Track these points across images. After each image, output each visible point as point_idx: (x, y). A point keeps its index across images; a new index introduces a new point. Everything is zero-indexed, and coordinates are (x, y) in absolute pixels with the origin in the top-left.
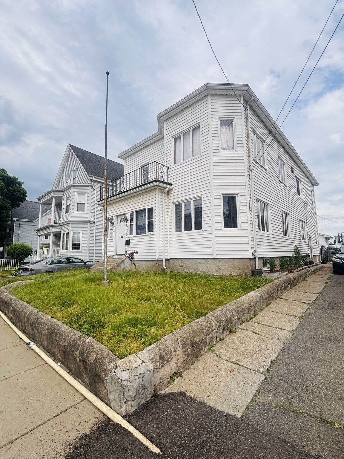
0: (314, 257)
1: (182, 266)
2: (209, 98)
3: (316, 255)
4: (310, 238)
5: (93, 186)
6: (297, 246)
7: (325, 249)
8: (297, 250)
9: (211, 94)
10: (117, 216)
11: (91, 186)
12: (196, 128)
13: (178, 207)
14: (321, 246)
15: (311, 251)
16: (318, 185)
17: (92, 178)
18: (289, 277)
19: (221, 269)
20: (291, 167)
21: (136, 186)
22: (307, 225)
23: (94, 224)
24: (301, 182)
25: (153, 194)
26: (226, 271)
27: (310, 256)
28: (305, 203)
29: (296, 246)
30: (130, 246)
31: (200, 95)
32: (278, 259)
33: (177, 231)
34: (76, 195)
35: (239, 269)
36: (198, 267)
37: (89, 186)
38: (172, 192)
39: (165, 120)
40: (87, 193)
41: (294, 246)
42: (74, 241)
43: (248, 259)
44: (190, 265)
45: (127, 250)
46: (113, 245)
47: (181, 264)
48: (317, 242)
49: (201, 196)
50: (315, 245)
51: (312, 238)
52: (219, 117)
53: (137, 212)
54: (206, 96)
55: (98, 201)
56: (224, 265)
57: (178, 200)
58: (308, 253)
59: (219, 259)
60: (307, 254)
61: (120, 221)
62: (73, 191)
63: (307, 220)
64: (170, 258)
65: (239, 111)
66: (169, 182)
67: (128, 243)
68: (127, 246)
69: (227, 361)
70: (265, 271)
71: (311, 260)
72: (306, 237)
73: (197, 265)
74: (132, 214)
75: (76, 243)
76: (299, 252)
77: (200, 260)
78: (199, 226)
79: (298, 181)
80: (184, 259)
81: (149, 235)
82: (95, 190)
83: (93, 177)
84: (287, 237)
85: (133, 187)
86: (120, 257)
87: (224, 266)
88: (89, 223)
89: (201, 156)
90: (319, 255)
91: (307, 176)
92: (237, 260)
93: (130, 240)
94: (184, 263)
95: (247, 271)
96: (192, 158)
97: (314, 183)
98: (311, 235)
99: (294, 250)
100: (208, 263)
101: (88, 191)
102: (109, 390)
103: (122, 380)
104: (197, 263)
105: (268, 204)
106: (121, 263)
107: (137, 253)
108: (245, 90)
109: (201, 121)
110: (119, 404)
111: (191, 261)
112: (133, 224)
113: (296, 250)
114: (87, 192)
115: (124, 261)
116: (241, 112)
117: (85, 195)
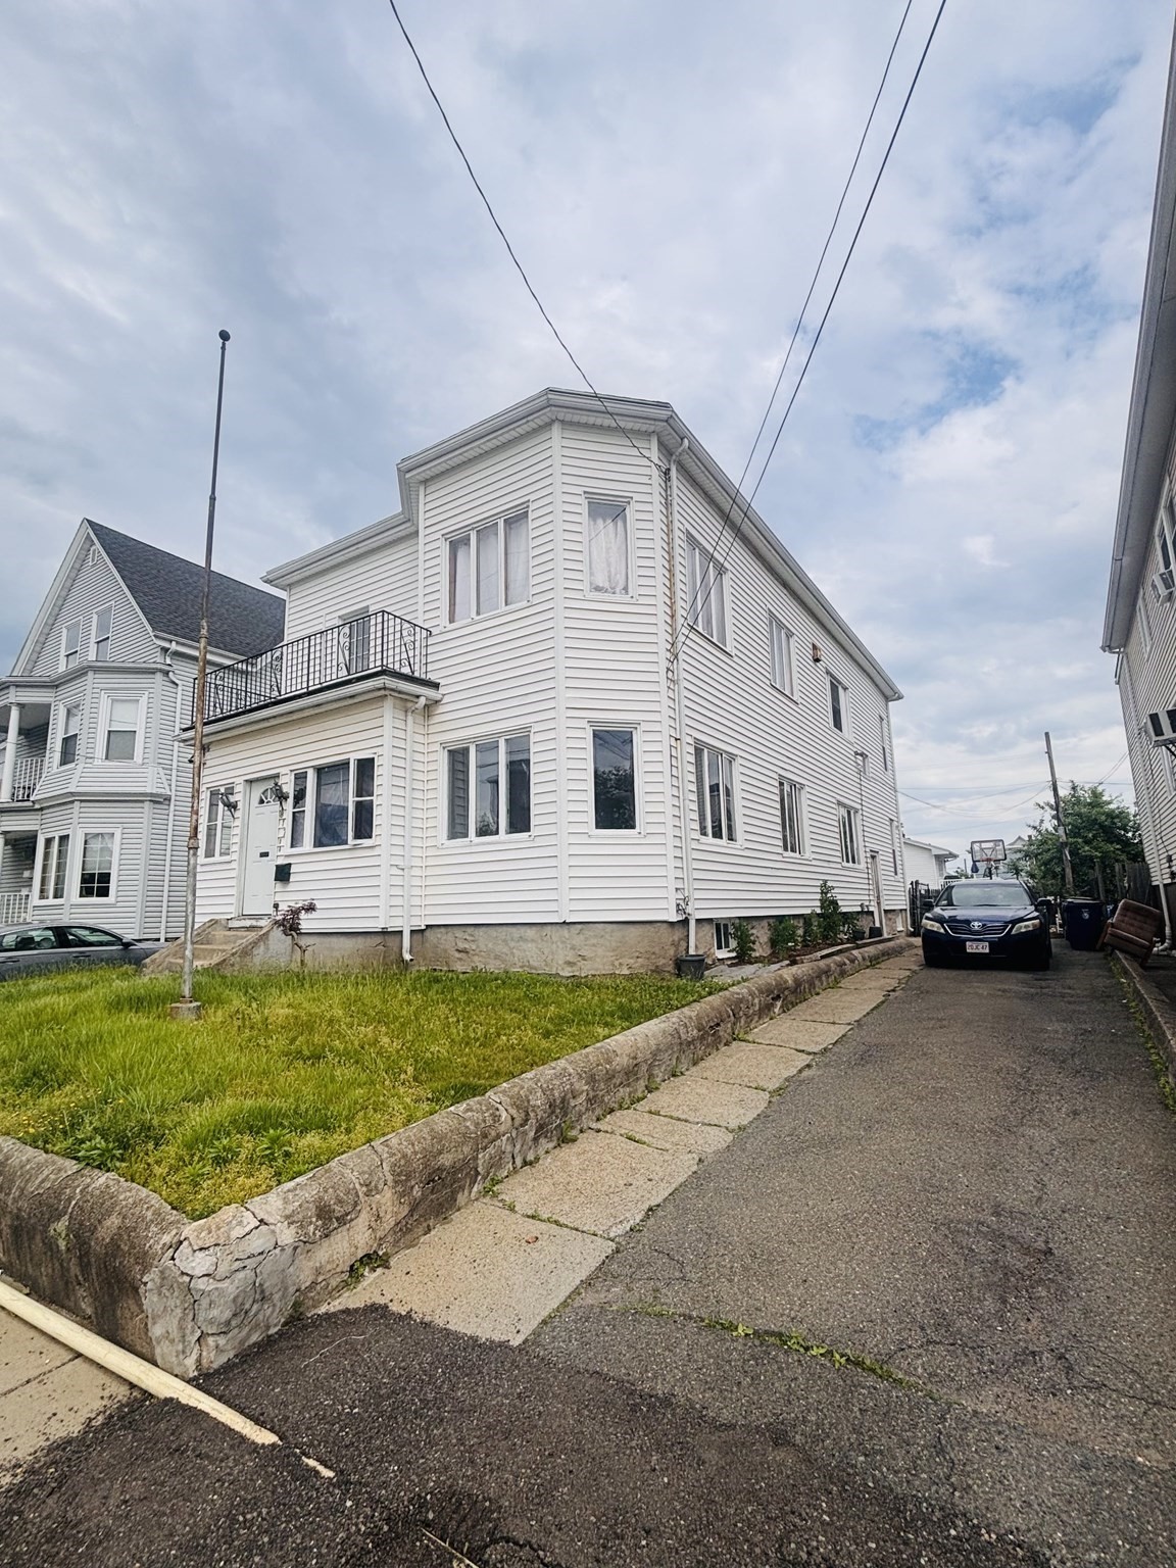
0: (890, 916)
1: (465, 951)
2: (556, 430)
3: (894, 910)
4: (873, 857)
5: (171, 673)
6: (829, 884)
7: (923, 892)
8: (829, 895)
9: (562, 422)
10: (250, 782)
11: (161, 671)
12: (516, 519)
13: (458, 758)
14: (912, 883)
15: (878, 897)
16: (900, 698)
17: (167, 645)
18: (781, 976)
19: (584, 958)
20: (814, 645)
21: (319, 686)
22: (865, 818)
23: (166, 807)
24: (845, 689)
25: (377, 713)
26: (599, 961)
27: (872, 913)
28: (856, 753)
29: (826, 881)
30: (291, 887)
31: (528, 421)
32: (765, 923)
33: (453, 835)
34: (105, 702)
35: (637, 954)
36: (514, 951)
37: (154, 673)
38: (441, 709)
39: (421, 482)
40: (145, 697)
41: (819, 883)
42: (87, 866)
43: (665, 925)
44: (490, 945)
45: (278, 898)
46: (233, 882)
47: (461, 945)
48: (899, 871)
49: (527, 729)
50: (892, 879)
51: (882, 857)
52: (585, 492)
53: (319, 770)
54: (548, 425)
55: (185, 730)
56: (594, 945)
57: (457, 737)
58: (867, 903)
59: (579, 926)
60: (862, 905)
61: (258, 800)
62: (95, 685)
63: (864, 803)
64: (427, 926)
65: (645, 480)
66: (432, 677)
67: (283, 874)
68: (279, 884)
69: (528, 1217)
70: (719, 960)
71: (877, 925)
72: (862, 855)
73: (512, 944)
74: (300, 777)
75: (97, 872)
76: (834, 903)
77: (522, 930)
78: (520, 820)
79: (835, 687)
80: (472, 929)
81: (355, 848)
82: (177, 685)
83: (171, 641)
84: (797, 855)
85: (308, 687)
86: (254, 923)
87: (593, 948)
88: (150, 801)
89: (529, 604)
90: (906, 910)
91: (865, 671)
92: (632, 928)
93: (290, 864)
94: (472, 941)
95: (661, 962)
96: (504, 608)
97: (889, 692)
98: (876, 848)
99: (819, 896)
100: (545, 939)
101: (151, 690)
102: (153, 1310)
103: (192, 1277)
105: (732, 758)
106: (255, 944)
107: (311, 908)
108: (662, 421)
109: (532, 497)
110: (180, 1347)
111: (495, 934)
112: (304, 811)
113: (826, 893)
114: (147, 693)
115: (267, 938)
116: (649, 482)
117: (138, 701)
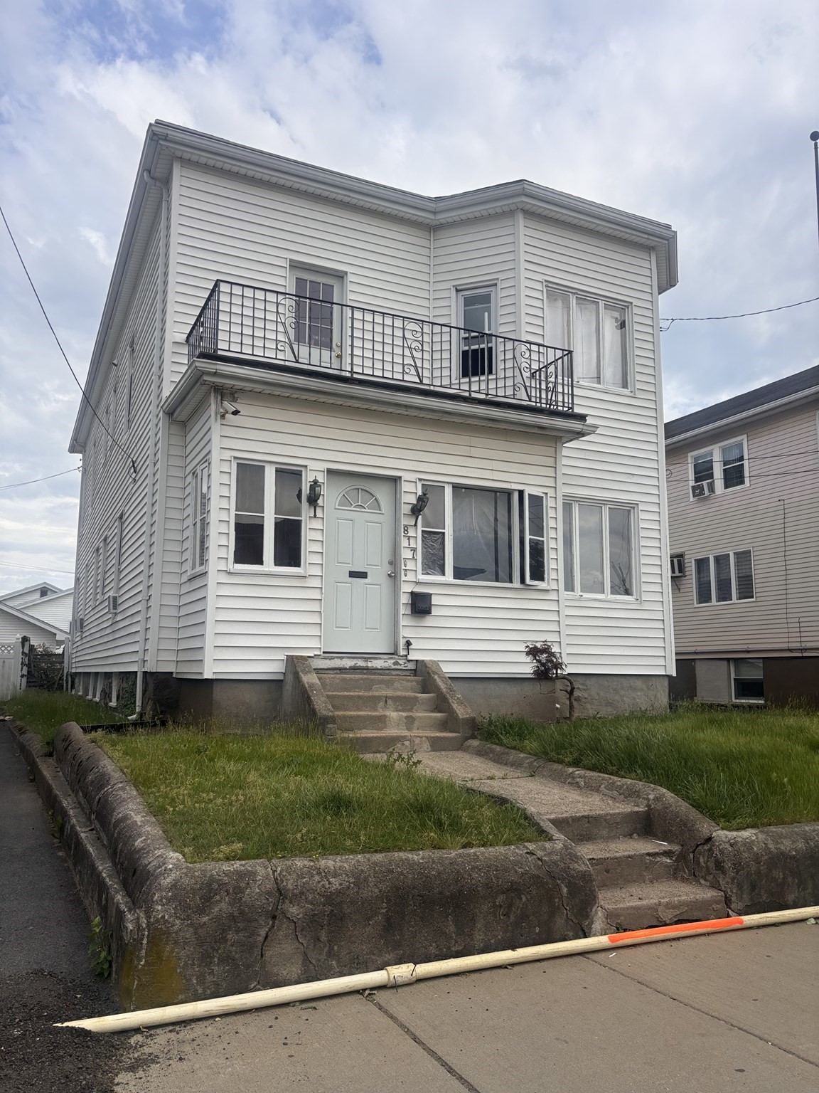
1: (577, 699)
10: (332, 473)
36: (625, 698)
39: (523, 210)
44: (602, 693)
45: (408, 634)
49: (631, 505)
54: (649, 248)
68: (409, 616)
77: (632, 680)
80: (584, 678)
81: (525, 588)
93: (430, 595)
94: (584, 690)
96: (607, 387)
104: (623, 688)
109: (633, 302)
